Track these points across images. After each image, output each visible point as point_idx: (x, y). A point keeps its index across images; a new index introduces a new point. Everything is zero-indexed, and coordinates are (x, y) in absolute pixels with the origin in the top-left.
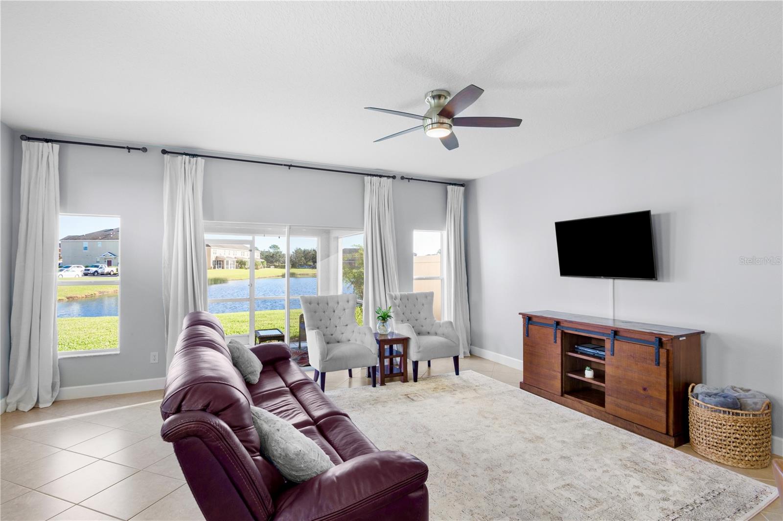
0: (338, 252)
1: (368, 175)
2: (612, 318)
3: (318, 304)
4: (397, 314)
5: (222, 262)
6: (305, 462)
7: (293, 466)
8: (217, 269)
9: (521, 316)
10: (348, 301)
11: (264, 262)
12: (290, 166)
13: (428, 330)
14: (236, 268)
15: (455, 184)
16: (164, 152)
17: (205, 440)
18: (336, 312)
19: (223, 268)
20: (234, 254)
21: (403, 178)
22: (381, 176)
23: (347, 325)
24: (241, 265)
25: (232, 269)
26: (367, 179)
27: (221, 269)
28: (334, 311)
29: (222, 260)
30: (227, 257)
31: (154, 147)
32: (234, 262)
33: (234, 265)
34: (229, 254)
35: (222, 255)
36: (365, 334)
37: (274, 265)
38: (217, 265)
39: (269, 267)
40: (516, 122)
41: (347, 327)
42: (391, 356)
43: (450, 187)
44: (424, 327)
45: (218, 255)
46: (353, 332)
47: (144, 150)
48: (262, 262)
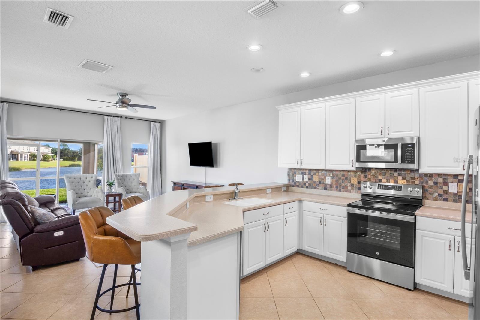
0: (95, 150)
1: (106, 115)
2: (205, 182)
3: (75, 179)
4: (119, 183)
5: (16, 156)
6: (47, 217)
7: (42, 219)
8: (11, 160)
9: (172, 183)
10: (92, 177)
11: (54, 156)
13: (136, 191)
14: (30, 160)
15: (155, 122)
17: (13, 205)
18: (85, 183)
19: (17, 160)
20: (28, 150)
21: (126, 118)
22: (114, 116)
23: (91, 189)
24: (34, 158)
25: (26, 160)
26: (106, 117)
27: (15, 161)
28: (84, 182)
29: (16, 154)
32: (28, 155)
33: (27, 157)
34: (23, 149)
35: (17, 150)
36: (99, 192)
37: (63, 159)
38: (12, 157)
40: (155, 108)
41: (91, 190)
42: (115, 202)
43: (152, 123)
44: (134, 190)
45: (13, 150)
46: (94, 192)
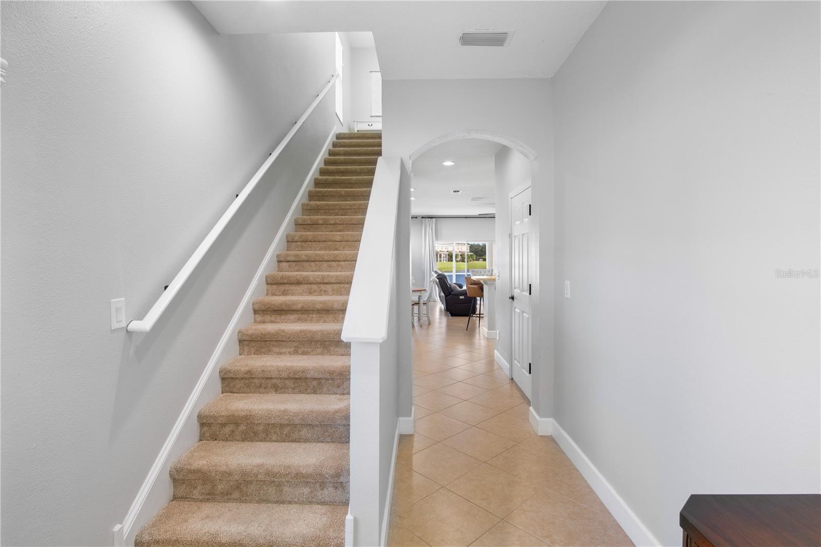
12: (466, 218)
16: (422, 218)
30: (441, 251)
31: (419, 216)
39: (478, 260)
47: (416, 218)
48: (471, 255)
